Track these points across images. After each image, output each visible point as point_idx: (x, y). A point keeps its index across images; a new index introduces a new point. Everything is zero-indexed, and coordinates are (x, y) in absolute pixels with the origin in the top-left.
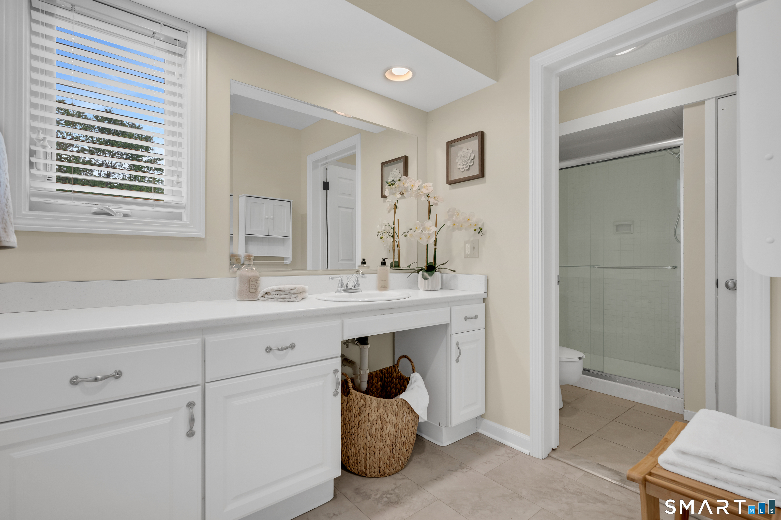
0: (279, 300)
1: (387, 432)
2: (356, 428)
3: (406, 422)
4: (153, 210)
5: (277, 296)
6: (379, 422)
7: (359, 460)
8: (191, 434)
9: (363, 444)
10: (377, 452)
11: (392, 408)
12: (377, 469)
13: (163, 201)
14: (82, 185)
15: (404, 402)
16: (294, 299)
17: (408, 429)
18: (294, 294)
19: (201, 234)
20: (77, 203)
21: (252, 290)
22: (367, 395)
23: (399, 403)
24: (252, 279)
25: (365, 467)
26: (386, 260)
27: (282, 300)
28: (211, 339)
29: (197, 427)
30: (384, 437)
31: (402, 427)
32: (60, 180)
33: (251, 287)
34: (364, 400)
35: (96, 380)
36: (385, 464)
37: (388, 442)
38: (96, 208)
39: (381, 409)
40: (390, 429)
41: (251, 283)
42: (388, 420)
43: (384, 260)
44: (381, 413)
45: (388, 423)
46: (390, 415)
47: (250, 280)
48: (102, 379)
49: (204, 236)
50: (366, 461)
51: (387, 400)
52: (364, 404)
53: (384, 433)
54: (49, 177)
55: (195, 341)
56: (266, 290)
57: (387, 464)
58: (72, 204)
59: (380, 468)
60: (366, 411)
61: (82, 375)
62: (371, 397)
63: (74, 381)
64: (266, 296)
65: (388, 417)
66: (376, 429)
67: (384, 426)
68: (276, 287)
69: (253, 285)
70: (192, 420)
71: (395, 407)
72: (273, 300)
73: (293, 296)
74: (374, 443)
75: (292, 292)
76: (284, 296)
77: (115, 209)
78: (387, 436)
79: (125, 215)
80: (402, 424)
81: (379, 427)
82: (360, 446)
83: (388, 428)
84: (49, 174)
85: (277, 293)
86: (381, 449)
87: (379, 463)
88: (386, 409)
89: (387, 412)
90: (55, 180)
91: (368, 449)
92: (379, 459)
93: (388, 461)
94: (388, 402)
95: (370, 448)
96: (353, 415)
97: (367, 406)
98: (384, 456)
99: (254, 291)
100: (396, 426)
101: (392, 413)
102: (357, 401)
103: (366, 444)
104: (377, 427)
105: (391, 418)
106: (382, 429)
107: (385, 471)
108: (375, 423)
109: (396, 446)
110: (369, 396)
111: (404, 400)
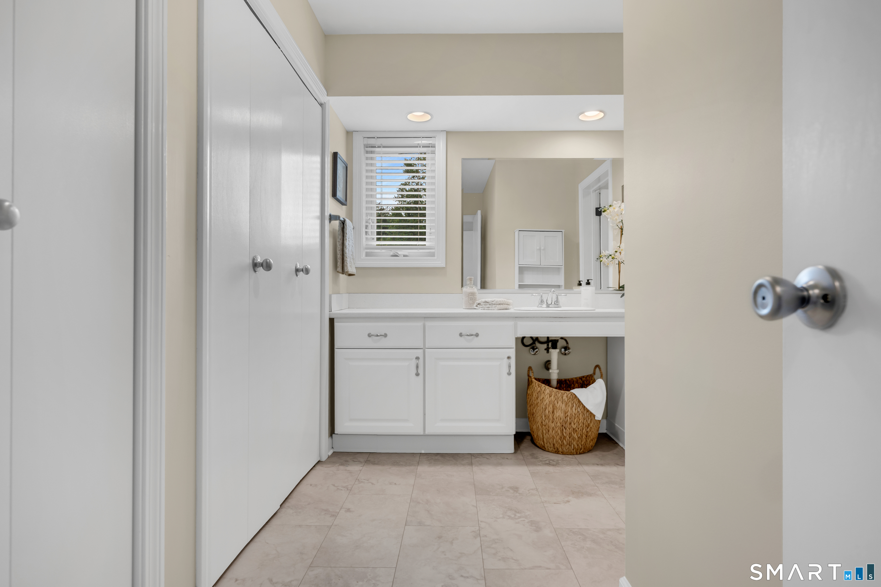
0: (486, 308)
1: (557, 416)
2: (535, 408)
3: (576, 412)
4: (418, 251)
5: (484, 306)
6: (551, 406)
7: (539, 436)
8: (417, 374)
9: (540, 422)
10: (551, 431)
11: (562, 398)
12: (552, 445)
13: (425, 245)
14: (387, 241)
15: (574, 396)
16: (494, 308)
17: (578, 420)
18: (494, 304)
19: (443, 265)
20: (383, 251)
21: (471, 302)
22: (543, 384)
23: (569, 395)
24: (471, 294)
25: (543, 441)
26: (590, 281)
27: (487, 309)
28: (429, 324)
29: (421, 371)
30: (555, 420)
31: (571, 415)
32: (378, 239)
33: (469, 299)
34: (540, 388)
35: (377, 336)
36: (558, 442)
37: (559, 424)
38: (392, 253)
39: (553, 397)
40: (559, 414)
41: (470, 297)
42: (558, 406)
43: (588, 280)
44: (552, 400)
45: (558, 409)
46: (560, 402)
47: (469, 295)
48: (379, 336)
49: (445, 266)
50: (543, 436)
51: (558, 390)
52: (540, 390)
53: (555, 416)
54: (373, 238)
55: (420, 324)
56: (478, 302)
57: (559, 443)
58: (381, 251)
59: (554, 445)
60: (541, 396)
61: (372, 333)
62: (546, 386)
63: (370, 335)
64: (478, 306)
65: (558, 403)
66: (549, 412)
67: (555, 411)
68: (484, 300)
69: (471, 298)
70: (417, 367)
71: (565, 397)
72: (482, 308)
73: (494, 306)
74: (548, 423)
75: (493, 303)
76: (488, 306)
77: (401, 252)
78: (557, 419)
79: (404, 256)
80: (571, 413)
81: (551, 410)
82: (538, 423)
83: (558, 413)
84: (373, 237)
85: (485, 303)
86: (553, 429)
87: (552, 440)
88: (557, 397)
89: (557, 399)
90: (375, 239)
91: (544, 427)
92: (552, 437)
93: (559, 440)
94: (559, 392)
95: (545, 426)
96: (534, 399)
97: (542, 392)
98: (556, 435)
99: (472, 302)
100: (566, 413)
101: (562, 401)
102: (536, 388)
103: (542, 422)
104: (549, 411)
105: (559, 404)
106: (553, 412)
107: (558, 448)
108: (547, 406)
109: (566, 430)
110: (544, 385)
111: (574, 394)
